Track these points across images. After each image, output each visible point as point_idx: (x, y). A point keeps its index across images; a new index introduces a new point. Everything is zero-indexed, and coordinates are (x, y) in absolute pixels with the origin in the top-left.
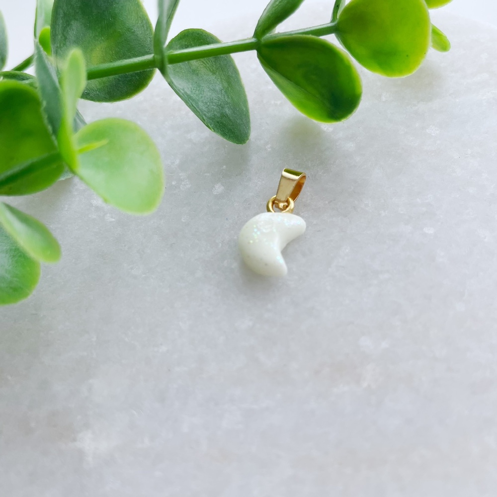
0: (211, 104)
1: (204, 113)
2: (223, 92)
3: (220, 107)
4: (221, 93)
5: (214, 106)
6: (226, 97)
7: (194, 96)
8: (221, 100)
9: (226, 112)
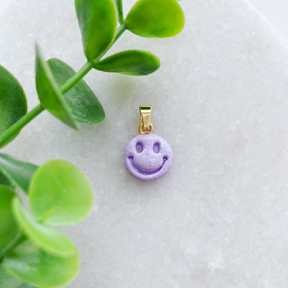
0: (80, 106)
1: (83, 116)
2: (77, 91)
5: (81, 106)
8: (81, 99)
9: (87, 104)
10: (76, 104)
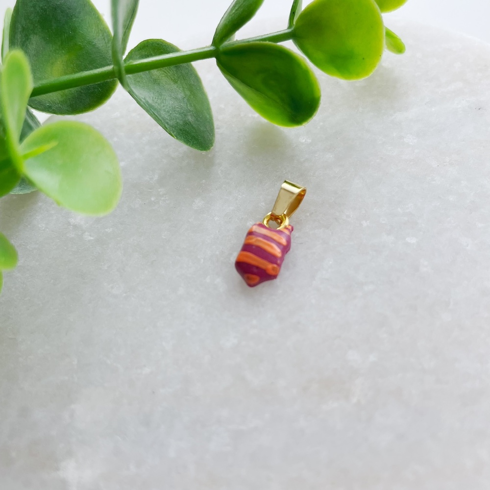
0: (174, 112)
1: (167, 121)
3: (183, 115)
4: (184, 102)
5: (177, 114)
6: (189, 105)
7: (156, 105)
8: (184, 109)
9: (188, 119)
10: (170, 107)
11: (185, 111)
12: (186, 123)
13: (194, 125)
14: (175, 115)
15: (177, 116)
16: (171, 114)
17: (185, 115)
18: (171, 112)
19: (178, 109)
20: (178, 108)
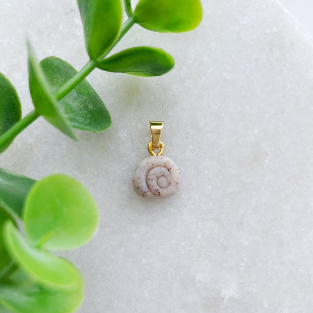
0: (82, 111)
1: (85, 123)
2: (79, 94)
3: (86, 108)
4: (79, 97)
6: (83, 96)
7: (71, 115)
9: (91, 108)
10: (77, 109)
11: (85, 104)
12: (92, 112)
13: (95, 110)
14: (84, 112)
15: (85, 112)
16: (81, 114)
17: (87, 107)
18: (80, 113)
19: (82, 106)
20: (80, 105)
